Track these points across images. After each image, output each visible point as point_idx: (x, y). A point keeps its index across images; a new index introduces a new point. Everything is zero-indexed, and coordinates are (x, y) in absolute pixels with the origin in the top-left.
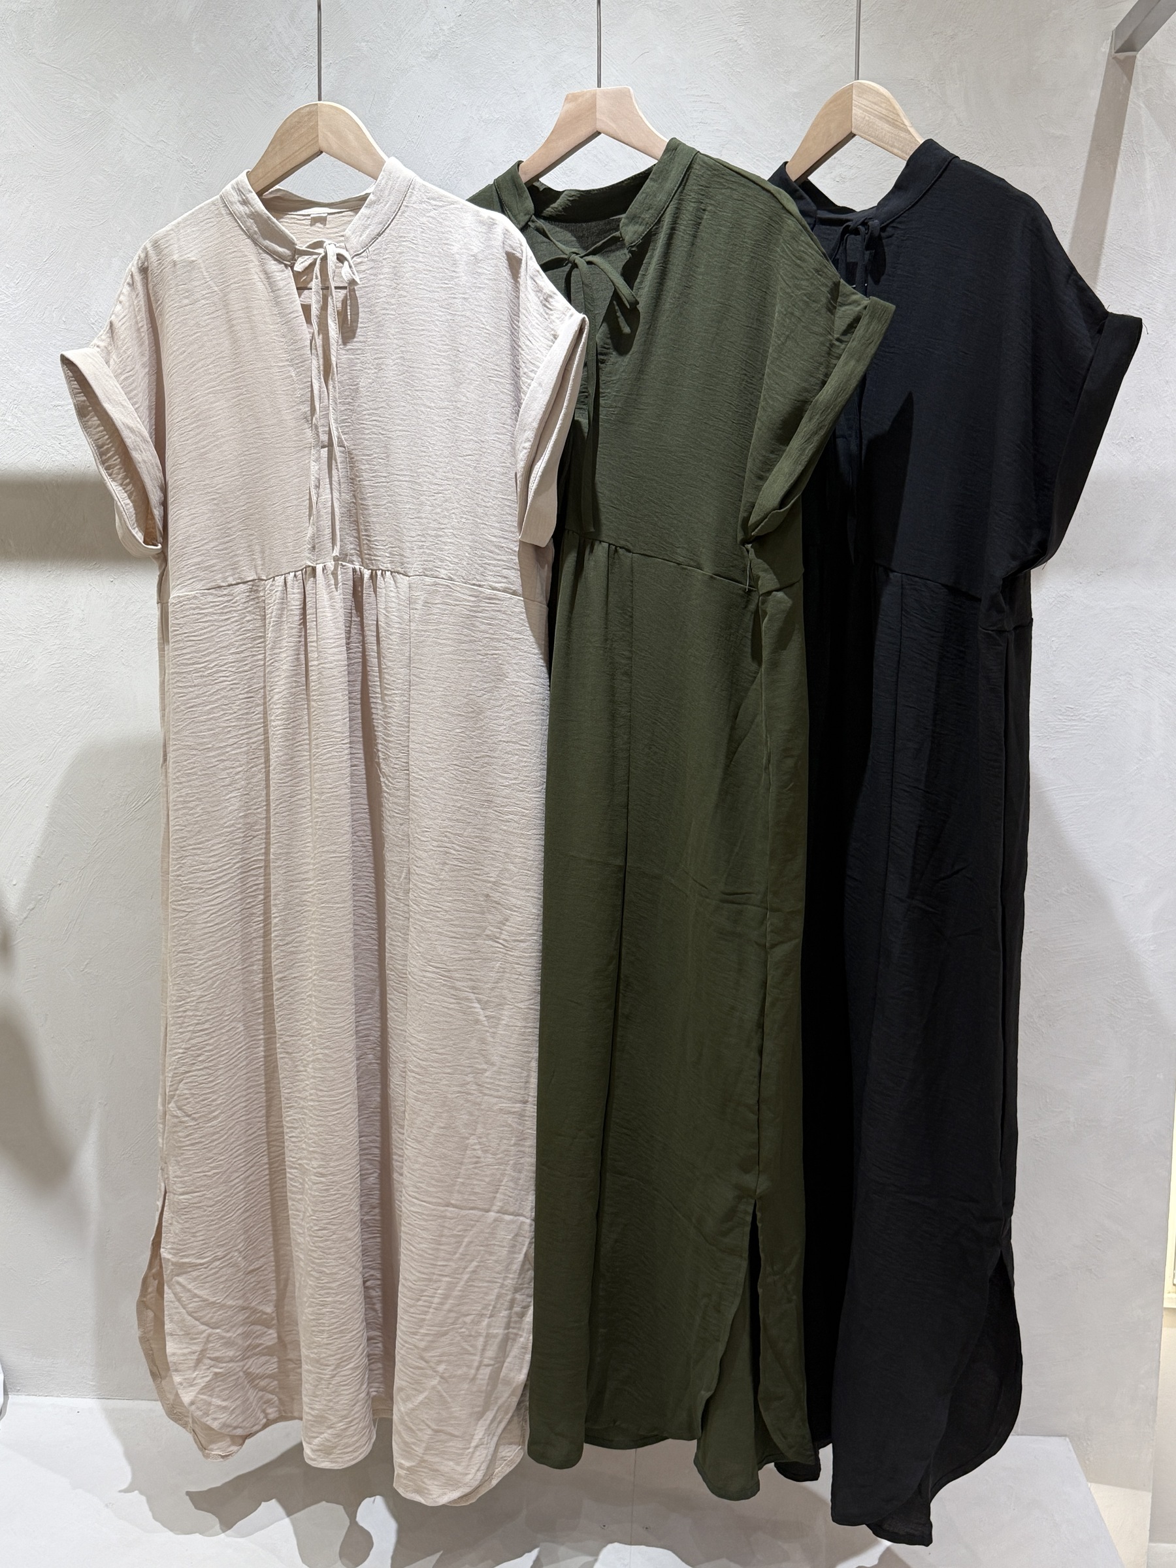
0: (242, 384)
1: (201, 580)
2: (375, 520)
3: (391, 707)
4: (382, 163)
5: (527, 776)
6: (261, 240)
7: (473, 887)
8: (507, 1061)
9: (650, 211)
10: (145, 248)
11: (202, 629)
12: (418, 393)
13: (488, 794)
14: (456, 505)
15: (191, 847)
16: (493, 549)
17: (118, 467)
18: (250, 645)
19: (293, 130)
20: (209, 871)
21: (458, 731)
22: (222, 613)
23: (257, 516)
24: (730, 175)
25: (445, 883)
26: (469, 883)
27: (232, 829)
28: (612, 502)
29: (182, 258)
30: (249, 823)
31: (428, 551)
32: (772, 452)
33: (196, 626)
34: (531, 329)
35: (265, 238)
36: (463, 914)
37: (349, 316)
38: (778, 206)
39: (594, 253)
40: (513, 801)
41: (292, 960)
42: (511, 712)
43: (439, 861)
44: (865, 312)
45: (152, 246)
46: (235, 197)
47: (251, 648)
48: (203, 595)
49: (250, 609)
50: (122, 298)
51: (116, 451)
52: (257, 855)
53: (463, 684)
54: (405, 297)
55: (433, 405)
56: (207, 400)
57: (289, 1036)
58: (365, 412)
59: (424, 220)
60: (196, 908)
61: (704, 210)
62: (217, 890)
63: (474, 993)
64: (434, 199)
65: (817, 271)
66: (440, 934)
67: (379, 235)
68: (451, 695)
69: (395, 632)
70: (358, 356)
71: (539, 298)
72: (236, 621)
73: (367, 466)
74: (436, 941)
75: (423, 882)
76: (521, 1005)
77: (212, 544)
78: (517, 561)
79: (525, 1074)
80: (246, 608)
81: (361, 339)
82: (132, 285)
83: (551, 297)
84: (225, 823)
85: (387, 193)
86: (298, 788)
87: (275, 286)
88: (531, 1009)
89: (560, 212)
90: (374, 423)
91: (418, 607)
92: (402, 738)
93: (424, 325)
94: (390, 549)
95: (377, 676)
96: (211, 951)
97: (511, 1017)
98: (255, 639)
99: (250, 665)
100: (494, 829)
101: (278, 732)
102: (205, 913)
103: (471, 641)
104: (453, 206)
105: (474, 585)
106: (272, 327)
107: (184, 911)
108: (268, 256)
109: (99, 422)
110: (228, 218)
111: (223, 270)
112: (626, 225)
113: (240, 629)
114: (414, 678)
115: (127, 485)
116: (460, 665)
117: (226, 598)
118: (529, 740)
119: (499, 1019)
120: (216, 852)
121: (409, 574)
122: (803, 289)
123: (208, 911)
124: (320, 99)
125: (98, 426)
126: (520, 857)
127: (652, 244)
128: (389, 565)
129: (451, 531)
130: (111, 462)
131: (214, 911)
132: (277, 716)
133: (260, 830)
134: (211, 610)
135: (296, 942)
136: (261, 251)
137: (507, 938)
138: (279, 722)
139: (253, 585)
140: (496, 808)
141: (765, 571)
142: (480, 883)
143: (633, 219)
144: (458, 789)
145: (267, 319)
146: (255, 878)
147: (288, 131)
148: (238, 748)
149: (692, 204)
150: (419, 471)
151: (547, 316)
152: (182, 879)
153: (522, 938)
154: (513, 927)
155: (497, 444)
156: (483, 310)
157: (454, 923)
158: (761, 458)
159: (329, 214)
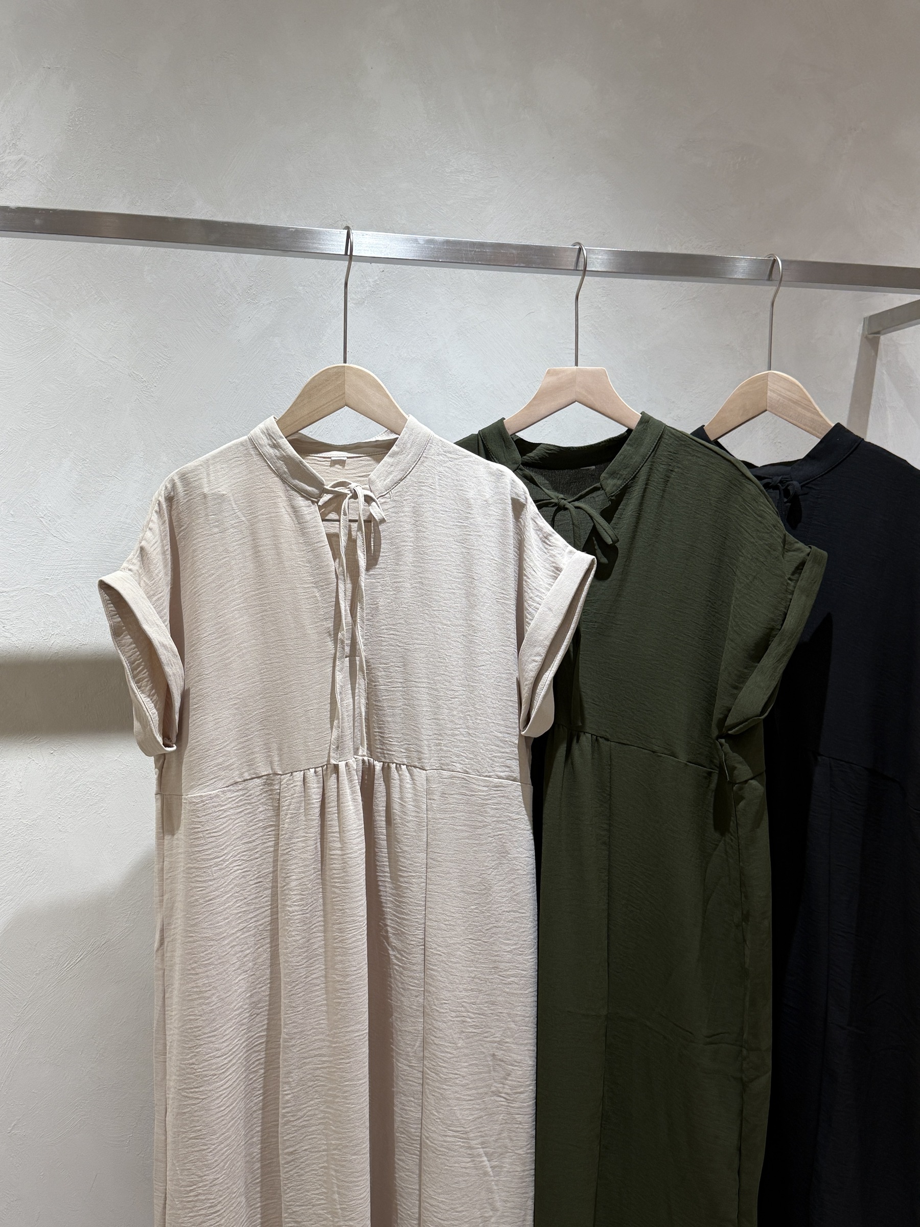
0: (267, 602)
1: (222, 779)
2: (390, 719)
3: (407, 888)
4: (406, 420)
5: (525, 941)
6: (290, 479)
7: (483, 1050)
8: (508, 1205)
9: (628, 470)
10: (172, 480)
11: (222, 825)
12: (435, 612)
13: (495, 961)
14: (471, 708)
15: (206, 1036)
16: (499, 743)
17: (146, 680)
18: (262, 834)
19: (320, 387)
20: (222, 1056)
21: (472, 907)
22: (237, 806)
23: (276, 718)
24: (695, 445)
25: (462, 1050)
26: (480, 1047)
27: (240, 1010)
28: (593, 700)
29: (213, 492)
30: (254, 1002)
31: (445, 749)
32: (746, 668)
33: (217, 823)
34: (535, 562)
35: (294, 479)
36: (476, 1077)
37: (372, 547)
38: (737, 472)
39: (577, 500)
40: (514, 964)
41: (303, 1134)
42: (512, 885)
43: (457, 1030)
44: (808, 558)
45: (180, 478)
46: (265, 441)
47: (262, 836)
48: (224, 792)
49: (262, 801)
50: (151, 525)
51: (145, 665)
52: (260, 1032)
53: (477, 865)
54: (424, 532)
55: (449, 623)
56: (233, 617)
57: (298, 1206)
58: (383, 627)
59: (441, 469)
60: (209, 1094)
61: (672, 471)
62: (229, 1073)
63: (483, 1148)
64: (450, 452)
65: (774, 526)
66: (458, 1099)
67: (401, 480)
68: (467, 876)
69: (412, 820)
70: (379, 580)
71: (538, 536)
72: (249, 813)
73: (383, 673)
74: (455, 1106)
75: (442, 1052)
76: (520, 1152)
77: (233, 744)
78: (517, 752)
79: (523, 1213)
80: (260, 800)
81: (382, 566)
82: (159, 512)
83: (551, 535)
84: (235, 1006)
85: (409, 445)
86: (312, 968)
87: (302, 519)
88: (528, 1153)
89: (537, 460)
90: (392, 636)
91: (435, 797)
92: (418, 917)
93: (441, 556)
94: (406, 746)
95: (385, 857)
96: (223, 1134)
97: (511, 1164)
98: (265, 828)
99: (259, 853)
100: (499, 993)
101: (296, 918)
102: (218, 1098)
103: (484, 826)
104: (466, 459)
105: (486, 776)
106: (297, 553)
107: (198, 1098)
108: (296, 493)
109: (131, 640)
110: (256, 458)
111: (251, 502)
112: (606, 479)
113: (253, 820)
114: (431, 861)
115: (153, 695)
116: (474, 849)
117: (241, 793)
118: (526, 908)
119: (502, 1167)
120: (228, 1037)
121: (427, 768)
122: (766, 540)
123: (221, 1095)
124: (345, 362)
125: (131, 644)
126: (520, 1016)
127: (627, 494)
128: (405, 760)
129: (466, 730)
130: (140, 676)
131: (226, 1095)
132: (294, 902)
133: (264, 1007)
134: (229, 805)
135: (307, 1116)
136: (289, 488)
137: (509, 1091)
138: (297, 908)
139: (267, 779)
140: (500, 973)
141: (740, 763)
142: (488, 1045)
143: (613, 474)
144: (472, 961)
145: (293, 547)
146: (257, 1054)
147: (316, 386)
148: (247, 932)
149: (663, 466)
150: (435, 678)
151: (546, 551)
152: (196, 1067)
153: (522, 1090)
154: (514, 1081)
155: (503, 655)
156: (493, 545)
157: (470, 1086)
158: (735, 672)
159: (348, 458)
